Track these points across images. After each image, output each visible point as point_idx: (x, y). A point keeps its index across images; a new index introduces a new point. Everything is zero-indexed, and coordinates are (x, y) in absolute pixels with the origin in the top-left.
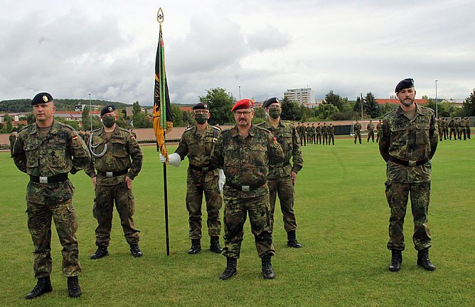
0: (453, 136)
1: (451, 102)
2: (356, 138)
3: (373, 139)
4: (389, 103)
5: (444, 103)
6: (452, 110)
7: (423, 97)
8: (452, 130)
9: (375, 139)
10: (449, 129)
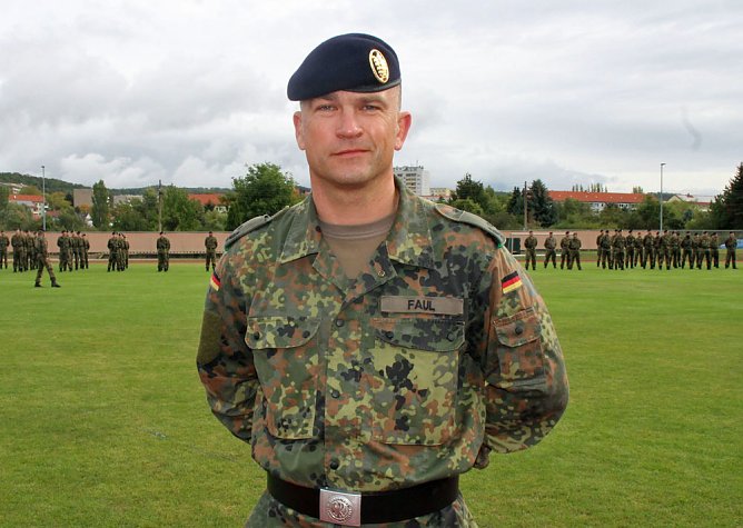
0: (687, 263)
1: (688, 200)
2: (528, 261)
3: (555, 265)
4: (573, 199)
5: (675, 203)
6: (688, 216)
7: (635, 190)
8: (687, 252)
9: (559, 264)
10: (682, 250)
